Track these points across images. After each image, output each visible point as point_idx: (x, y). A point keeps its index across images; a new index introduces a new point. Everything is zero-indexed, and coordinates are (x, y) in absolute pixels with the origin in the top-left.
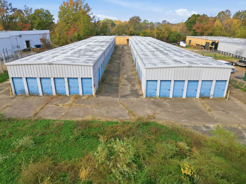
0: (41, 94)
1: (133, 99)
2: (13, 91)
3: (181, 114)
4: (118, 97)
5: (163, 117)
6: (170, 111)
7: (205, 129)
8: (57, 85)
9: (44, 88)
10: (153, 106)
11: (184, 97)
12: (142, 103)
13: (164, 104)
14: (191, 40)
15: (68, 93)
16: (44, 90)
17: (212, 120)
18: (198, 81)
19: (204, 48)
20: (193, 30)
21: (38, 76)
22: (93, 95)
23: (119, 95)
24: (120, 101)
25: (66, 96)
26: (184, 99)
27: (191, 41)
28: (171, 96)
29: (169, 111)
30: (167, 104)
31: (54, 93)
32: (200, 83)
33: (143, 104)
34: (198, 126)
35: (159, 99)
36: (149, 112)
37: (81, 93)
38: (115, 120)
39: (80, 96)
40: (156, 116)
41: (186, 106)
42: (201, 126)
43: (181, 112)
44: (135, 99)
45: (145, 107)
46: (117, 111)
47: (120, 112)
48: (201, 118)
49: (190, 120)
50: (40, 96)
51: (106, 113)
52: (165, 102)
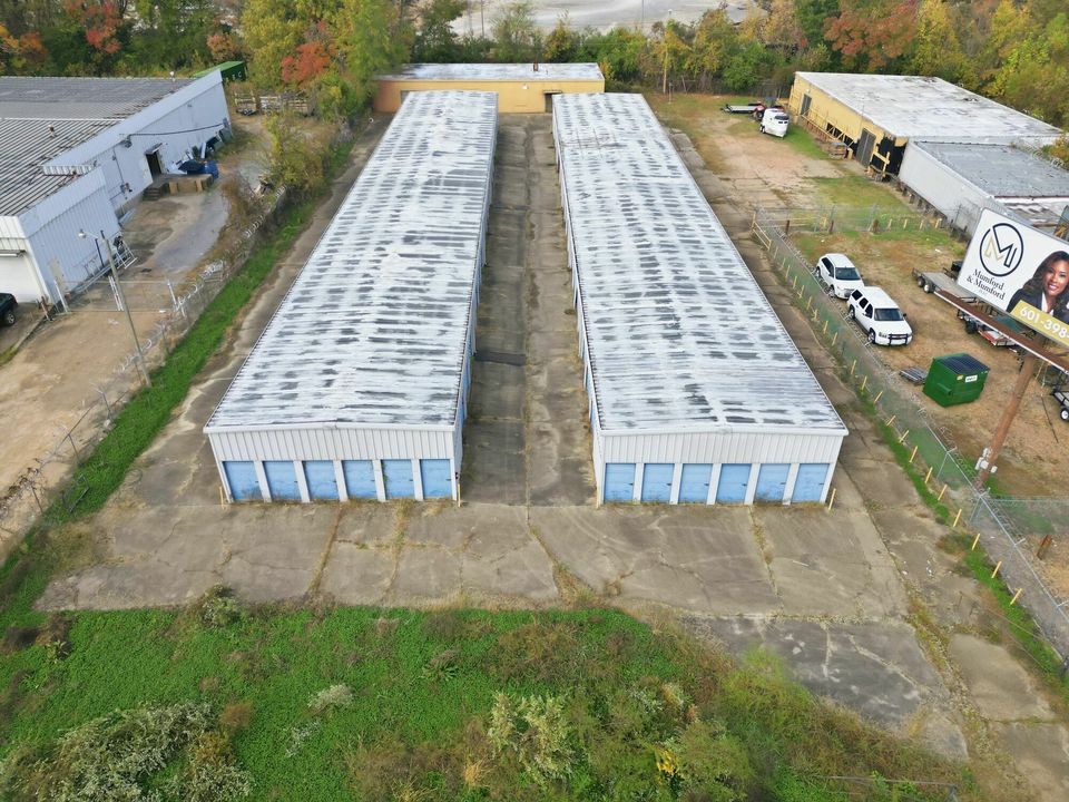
0: (305, 498)
1: (566, 509)
2: (228, 492)
3: (691, 572)
4: (523, 501)
5: (643, 588)
6: (664, 561)
7: (740, 629)
8: (350, 475)
9: (312, 483)
10: (623, 543)
11: (711, 501)
12: (593, 528)
13: (652, 531)
14: (810, 95)
15: (381, 496)
16: (313, 489)
17: (766, 597)
18: (750, 465)
19: (854, 153)
20: (825, 43)
21: (297, 455)
22: (455, 498)
23: (528, 490)
24: (531, 522)
25: (377, 502)
26: (710, 510)
27: (810, 99)
28: (674, 500)
29: (662, 564)
30: (659, 533)
31: (343, 496)
32: (755, 469)
33: (595, 534)
34: (725, 618)
35: (641, 508)
36: (608, 568)
37: (419, 496)
38: (521, 605)
39: (416, 502)
40: (628, 583)
41: (711, 539)
42: (733, 618)
43: (691, 564)
44: (573, 507)
45: (599, 545)
46: (524, 568)
47: (532, 570)
48: (738, 589)
49: (709, 598)
50: (304, 506)
51: (496, 577)
52: (654, 526)
